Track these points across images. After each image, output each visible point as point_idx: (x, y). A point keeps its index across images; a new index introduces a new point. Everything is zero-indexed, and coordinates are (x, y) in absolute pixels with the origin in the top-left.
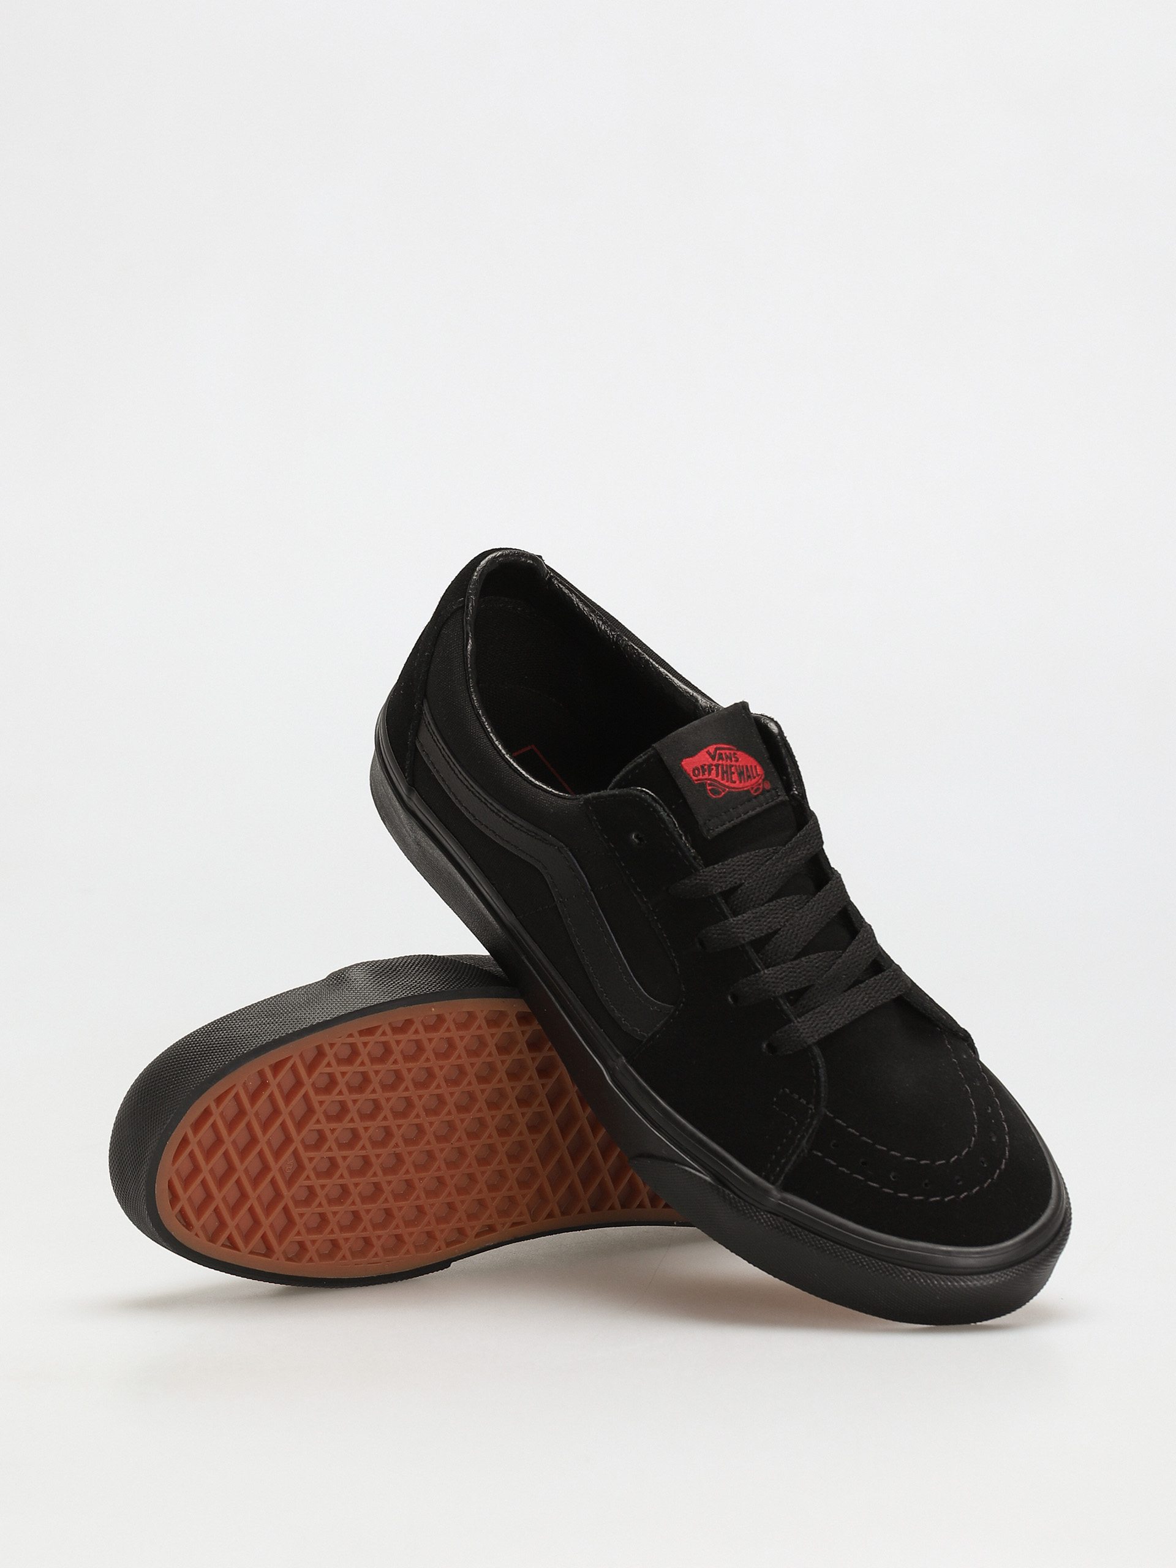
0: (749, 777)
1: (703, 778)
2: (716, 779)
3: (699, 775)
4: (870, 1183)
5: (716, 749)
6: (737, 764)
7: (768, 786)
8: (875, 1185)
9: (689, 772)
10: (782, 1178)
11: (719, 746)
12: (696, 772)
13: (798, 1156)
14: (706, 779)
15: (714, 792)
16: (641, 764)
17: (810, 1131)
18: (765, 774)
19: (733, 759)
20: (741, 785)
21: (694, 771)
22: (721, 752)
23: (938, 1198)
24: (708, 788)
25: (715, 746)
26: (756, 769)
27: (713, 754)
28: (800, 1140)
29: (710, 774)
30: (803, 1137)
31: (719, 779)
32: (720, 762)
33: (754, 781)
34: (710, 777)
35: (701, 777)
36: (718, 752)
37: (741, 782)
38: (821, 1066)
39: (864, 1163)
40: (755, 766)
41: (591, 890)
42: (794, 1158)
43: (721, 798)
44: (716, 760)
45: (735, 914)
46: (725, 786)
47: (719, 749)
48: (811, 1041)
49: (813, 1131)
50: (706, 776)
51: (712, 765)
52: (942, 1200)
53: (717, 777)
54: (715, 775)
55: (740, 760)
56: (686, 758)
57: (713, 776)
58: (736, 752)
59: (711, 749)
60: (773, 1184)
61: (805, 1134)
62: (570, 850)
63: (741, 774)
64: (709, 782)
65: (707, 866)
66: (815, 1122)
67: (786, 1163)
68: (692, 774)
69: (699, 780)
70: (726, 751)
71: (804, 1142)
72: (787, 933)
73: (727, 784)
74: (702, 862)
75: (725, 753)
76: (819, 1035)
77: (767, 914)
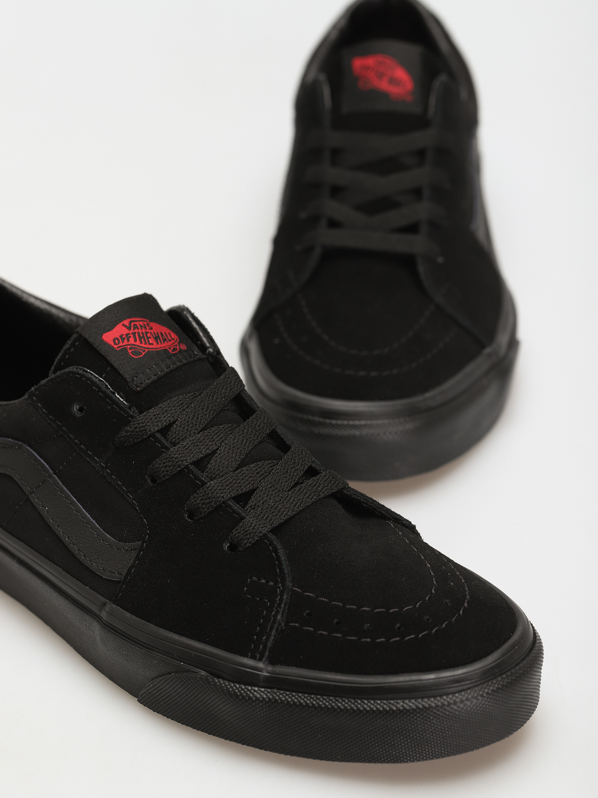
0: (165, 340)
1: (123, 344)
2: (135, 343)
3: (119, 343)
4: (348, 638)
5: (131, 322)
6: (152, 331)
7: (183, 347)
8: (353, 638)
9: (110, 343)
10: (267, 653)
11: (132, 319)
12: (117, 341)
13: (277, 630)
14: (126, 345)
15: (135, 353)
16: (69, 349)
17: (283, 606)
18: (180, 338)
19: (147, 328)
20: (158, 346)
21: (114, 340)
22: (135, 323)
23: (413, 636)
24: (130, 351)
25: (129, 320)
26: (170, 335)
27: (128, 325)
28: (275, 616)
29: (128, 340)
30: (277, 612)
31: (138, 343)
32: (136, 331)
33: (170, 343)
34: (129, 343)
35: (121, 344)
36: (132, 324)
37: (158, 343)
38: (279, 548)
39: (337, 623)
40: (169, 333)
41: (54, 474)
42: (273, 633)
43: (142, 357)
44: (132, 329)
45: (174, 445)
46: (145, 348)
47: (134, 321)
48: (265, 530)
49: (285, 605)
50: (126, 342)
51: (129, 334)
52: (417, 637)
53: (135, 342)
54: (133, 341)
55: (154, 328)
56: (105, 333)
57: (132, 340)
58: (149, 323)
59: (126, 322)
60: (260, 660)
61: (279, 609)
62: (29, 445)
63: (156, 338)
64: (129, 347)
65: (141, 412)
66: (285, 597)
67: (267, 639)
68: (113, 344)
69: (120, 347)
70: (139, 322)
71: (279, 617)
72: (224, 451)
73: (145, 346)
74: (137, 411)
75: (139, 324)
76: (271, 525)
77: (204, 439)
